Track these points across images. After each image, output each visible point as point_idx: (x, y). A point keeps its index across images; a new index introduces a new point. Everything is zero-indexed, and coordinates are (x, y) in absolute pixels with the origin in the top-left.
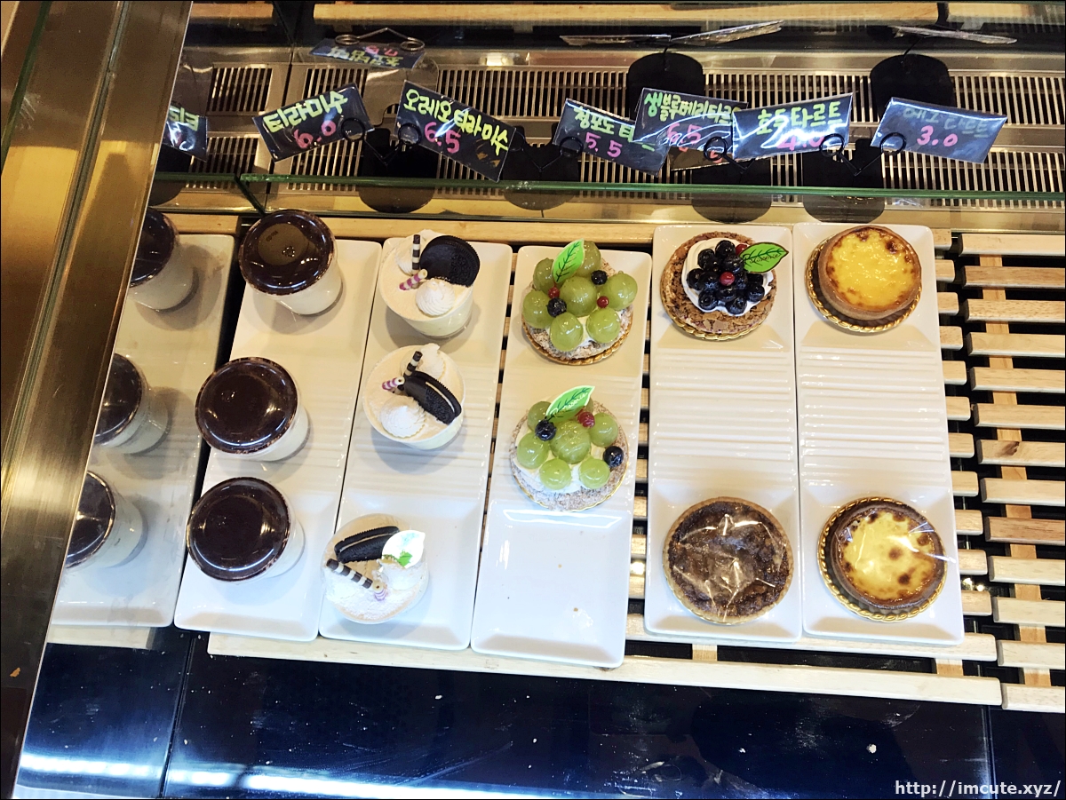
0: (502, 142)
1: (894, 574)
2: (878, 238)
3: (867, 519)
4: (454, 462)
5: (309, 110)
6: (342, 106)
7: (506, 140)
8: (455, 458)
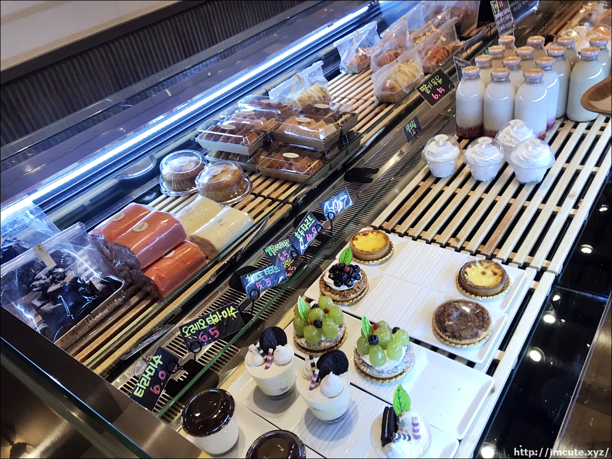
0: (233, 311)
1: (492, 276)
2: (359, 236)
3: (465, 275)
4: (358, 408)
5: (149, 373)
6: (161, 360)
7: (234, 309)
8: (357, 406)
